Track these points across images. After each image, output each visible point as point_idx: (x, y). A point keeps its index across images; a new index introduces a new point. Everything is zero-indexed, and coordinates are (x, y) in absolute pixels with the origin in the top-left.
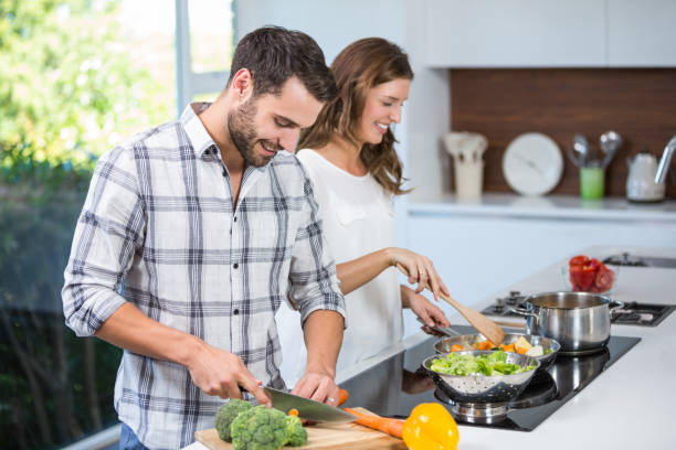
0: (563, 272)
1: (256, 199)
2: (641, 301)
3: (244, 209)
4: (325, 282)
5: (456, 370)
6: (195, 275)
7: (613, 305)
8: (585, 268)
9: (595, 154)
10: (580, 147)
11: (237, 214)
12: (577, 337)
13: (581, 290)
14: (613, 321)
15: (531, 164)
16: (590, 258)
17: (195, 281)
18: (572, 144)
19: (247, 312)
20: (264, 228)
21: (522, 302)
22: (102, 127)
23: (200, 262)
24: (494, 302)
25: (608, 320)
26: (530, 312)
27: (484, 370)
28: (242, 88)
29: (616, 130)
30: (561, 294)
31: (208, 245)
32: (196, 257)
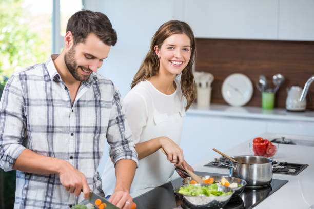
0: (250, 146)
1: (85, 101)
2: (289, 162)
3: (78, 106)
4: (126, 146)
5: (192, 193)
6: (50, 139)
7: (274, 163)
8: (261, 144)
9: (270, 85)
10: (263, 82)
11: (73, 108)
12: (255, 179)
13: (258, 155)
14: (274, 172)
15: (237, 90)
16: (264, 139)
17: (50, 141)
18: (259, 80)
19: (78, 158)
20: (88, 116)
21: (228, 161)
22: (11, 63)
23: (53, 132)
24: (213, 160)
25: (271, 170)
26: (231, 165)
27: (206, 194)
28: (69, 41)
29: (281, 73)
30: (248, 157)
31: (57, 123)
32: (50, 129)
